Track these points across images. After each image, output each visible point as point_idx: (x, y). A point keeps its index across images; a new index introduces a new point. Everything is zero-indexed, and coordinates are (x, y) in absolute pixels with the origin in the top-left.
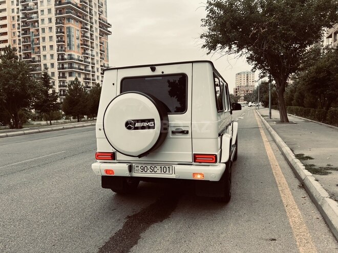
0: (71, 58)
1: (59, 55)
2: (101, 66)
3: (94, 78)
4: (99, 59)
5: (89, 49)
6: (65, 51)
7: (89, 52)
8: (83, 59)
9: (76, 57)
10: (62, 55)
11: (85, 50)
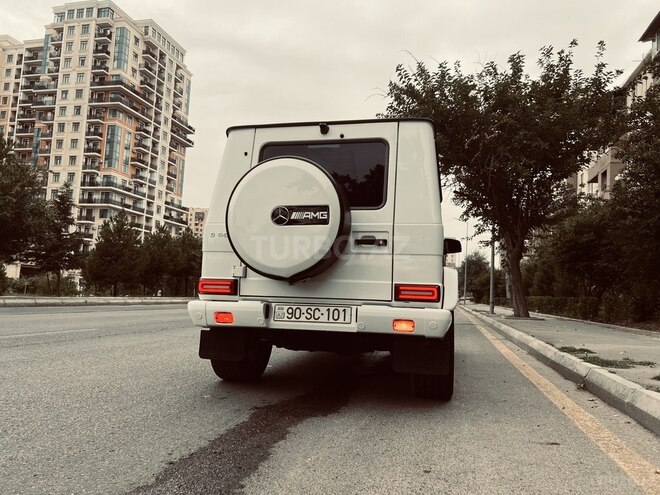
0: (109, 183)
1: (85, 174)
2: (166, 203)
3: (149, 224)
4: (165, 190)
5: (146, 169)
6: (98, 168)
7: (147, 174)
8: (132, 187)
9: (119, 182)
10: (92, 176)
11: (138, 171)
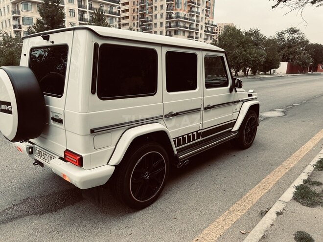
0: (178, 17)
1: (167, 13)
2: (206, 23)
3: (197, 36)
4: (204, 17)
5: (195, 6)
6: (173, 10)
7: (195, 9)
8: (189, 17)
9: (182, 16)
10: (170, 14)
11: (191, 8)
